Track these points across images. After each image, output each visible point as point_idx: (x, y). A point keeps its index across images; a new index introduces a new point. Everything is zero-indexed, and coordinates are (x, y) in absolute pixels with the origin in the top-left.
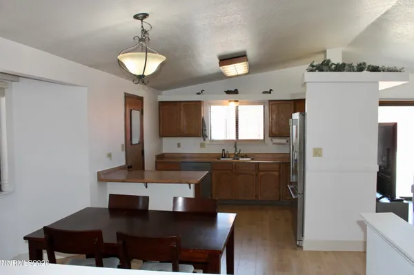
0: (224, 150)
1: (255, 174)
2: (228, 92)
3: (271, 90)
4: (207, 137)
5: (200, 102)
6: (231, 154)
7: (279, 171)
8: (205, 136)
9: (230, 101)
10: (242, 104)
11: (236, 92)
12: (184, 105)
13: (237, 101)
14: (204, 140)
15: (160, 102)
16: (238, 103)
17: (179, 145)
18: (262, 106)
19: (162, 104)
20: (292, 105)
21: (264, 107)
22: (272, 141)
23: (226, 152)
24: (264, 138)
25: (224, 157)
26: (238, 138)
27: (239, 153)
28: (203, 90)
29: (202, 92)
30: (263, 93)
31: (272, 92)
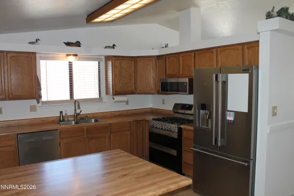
0: (61, 112)
1: (107, 137)
2: (68, 44)
3: (114, 45)
5: (34, 53)
6: (71, 116)
7: (130, 130)
8: (38, 97)
9: (68, 55)
12: (12, 57)
13: (76, 55)
16: (77, 58)
17: (0, 111)
18: (97, 62)
20: (133, 62)
21: (99, 63)
22: (114, 99)
23: (64, 115)
24: (100, 96)
25: (63, 121)
26: (73, 97)
27: (79, 114)
28: (38, 40)
29: (36, 41)
30: (106, 47)
31: (115, 47)
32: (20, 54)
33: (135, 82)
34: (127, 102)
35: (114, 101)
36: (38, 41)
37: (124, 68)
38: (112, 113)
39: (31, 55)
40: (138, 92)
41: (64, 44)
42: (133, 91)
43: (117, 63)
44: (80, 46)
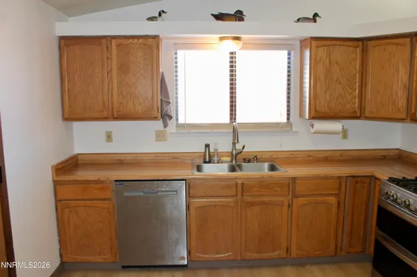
0: (207, 146)
1: (286, 204)
2: (220, 17)
3: (316, 15)
4: (170, 117)
5: (156, 37)
6: (224, 155)
7: (337, 195)
8: (166, 117)
9: (222, 39)
10: (248, 46)
11: (239, 16)
12: (118, 46)
13: (237, 38)
14: (165, 125)
15: (62, 38)
16: (240, 44)
17: (109, 137)
18: (286, 52)
19: (66, 43)
20: (358, 49)
21: (289, 54)
22: (312, 126)
23: (212, 150)
24: (288, 119)
25: (209, 162)
26: (235, 119)
27: (241, 152)
28: (163, 12)
29: (160, 15)
30: (298, 20)
31: (317, 18)
32: (131, 40)
33: (361, 92)
34: (345, 134)
35: (312, 130)
36: (163, 15)
37: (337, 63)
38: (309, 153)
39: (150, 40)
40: (367, 115)
41: (212, 17)
42: (355, 112)
43: (322, 52)
44: (241, 19)
